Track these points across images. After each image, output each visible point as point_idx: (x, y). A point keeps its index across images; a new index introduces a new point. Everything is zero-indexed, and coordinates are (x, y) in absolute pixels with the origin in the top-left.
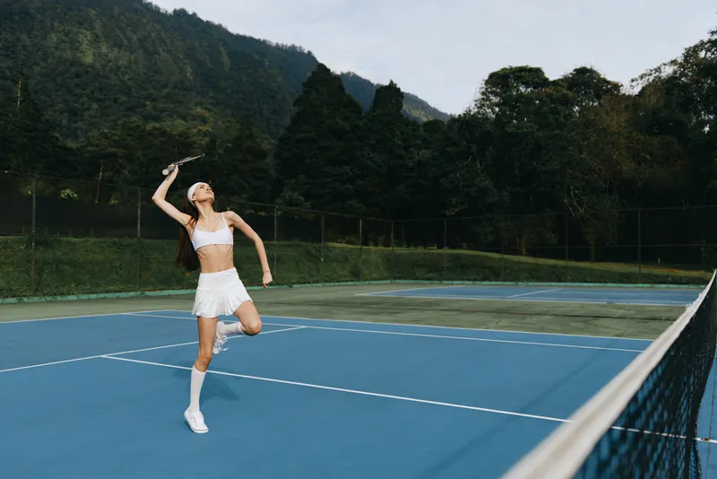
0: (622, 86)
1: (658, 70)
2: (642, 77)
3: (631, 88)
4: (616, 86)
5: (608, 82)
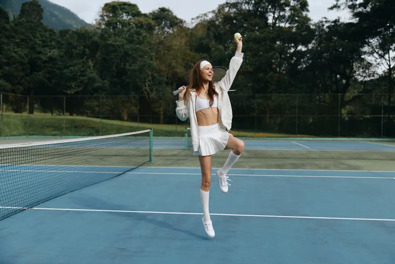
0: (185, 21)
1: (205, 15)
2: (198, 17)
4: (182, 22)
5: (177, 19)
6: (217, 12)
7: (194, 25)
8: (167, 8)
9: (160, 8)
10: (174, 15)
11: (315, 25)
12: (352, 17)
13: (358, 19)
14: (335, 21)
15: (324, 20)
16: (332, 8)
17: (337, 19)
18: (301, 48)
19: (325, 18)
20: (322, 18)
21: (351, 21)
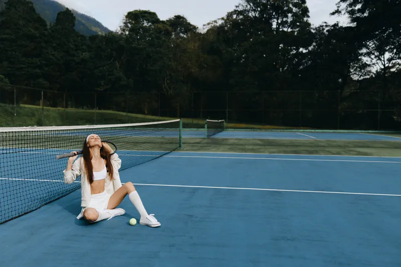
0: (198, 28)
1: (215, 22)
2: (208, 24)
3: (202, 29)
4: (195, 28)
5: (191, 25)
6: (225, 18)
7: (205, 31)
8: (182, 15)
9: (175, 16)
10: (188, 22)
11: (316, 29)
12: (350, 21)
13: (355, 23)
14: (336, 25)
15: (325, 24)
16: (333, 14)
17: (336, 23)
18: (303, 50)
19: (325, 23)
20: (323, 23)
21: (349, 25)
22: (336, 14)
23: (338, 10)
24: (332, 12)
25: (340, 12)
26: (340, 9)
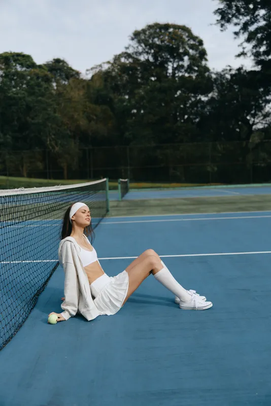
0: (81, 73)
1: (100, 66)
2: (92, 69)
3: (86, 75)
4: (78, 73)
5: (73, 70)
6: (112, 61)
7: (89, 77)
8: (62, 59)
9: (54, 60)
10: (70, 66)
11: (217, 74)
12: (254, 64)
13: (260, 67)
14: (239, 69)
15: (228, 68)
17: (241, 66)
19: (229, 66)
20: (227, 66)
21: (253, 69)
22: (242, 57)
23: (243, 52)
24: (237, 54)
25: (246, 54)
26: (245, 51)
